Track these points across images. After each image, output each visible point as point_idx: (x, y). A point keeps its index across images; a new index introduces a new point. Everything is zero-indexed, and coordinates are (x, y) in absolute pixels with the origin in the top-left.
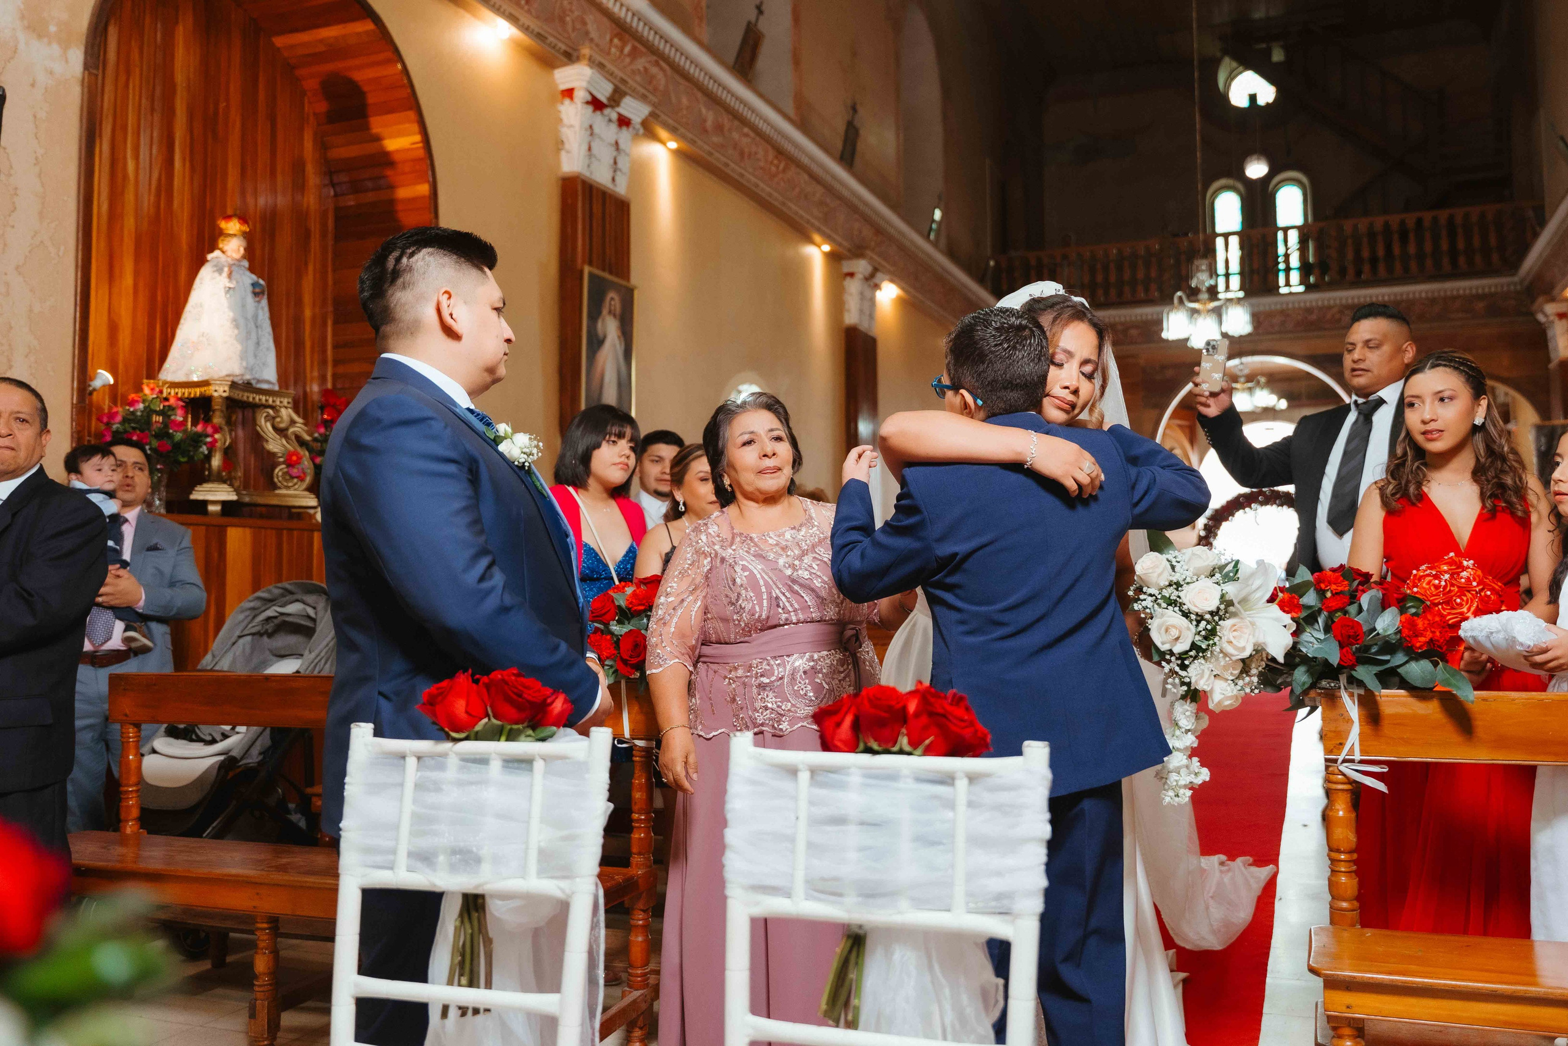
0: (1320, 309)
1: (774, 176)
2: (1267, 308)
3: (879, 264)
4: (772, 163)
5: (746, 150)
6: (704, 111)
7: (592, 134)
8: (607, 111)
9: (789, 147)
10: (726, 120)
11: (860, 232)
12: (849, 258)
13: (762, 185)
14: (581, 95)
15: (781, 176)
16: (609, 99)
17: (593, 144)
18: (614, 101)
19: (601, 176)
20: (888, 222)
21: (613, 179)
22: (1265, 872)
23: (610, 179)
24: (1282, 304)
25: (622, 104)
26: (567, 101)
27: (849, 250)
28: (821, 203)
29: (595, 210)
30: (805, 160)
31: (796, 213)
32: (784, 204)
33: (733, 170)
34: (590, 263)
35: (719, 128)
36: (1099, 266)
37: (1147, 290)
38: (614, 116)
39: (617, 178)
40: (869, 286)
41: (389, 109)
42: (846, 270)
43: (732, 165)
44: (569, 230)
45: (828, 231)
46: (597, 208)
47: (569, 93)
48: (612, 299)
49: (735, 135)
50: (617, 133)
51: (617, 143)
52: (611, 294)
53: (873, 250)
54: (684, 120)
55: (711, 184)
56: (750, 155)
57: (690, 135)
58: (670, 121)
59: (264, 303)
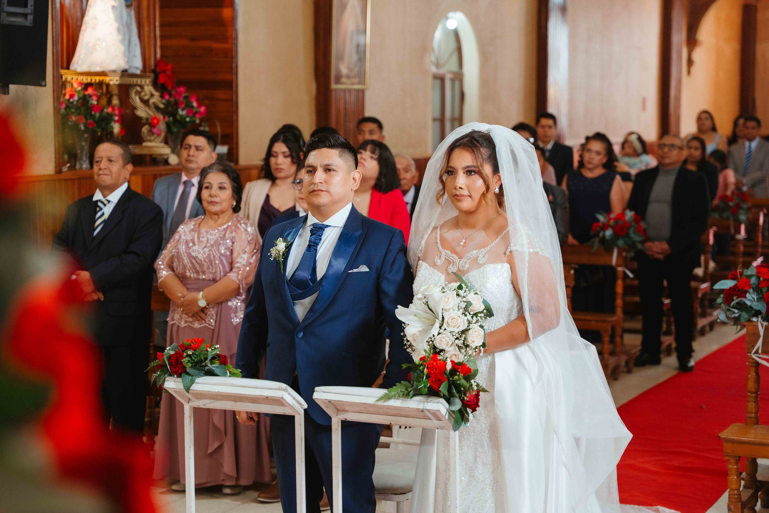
59: (133, 13)
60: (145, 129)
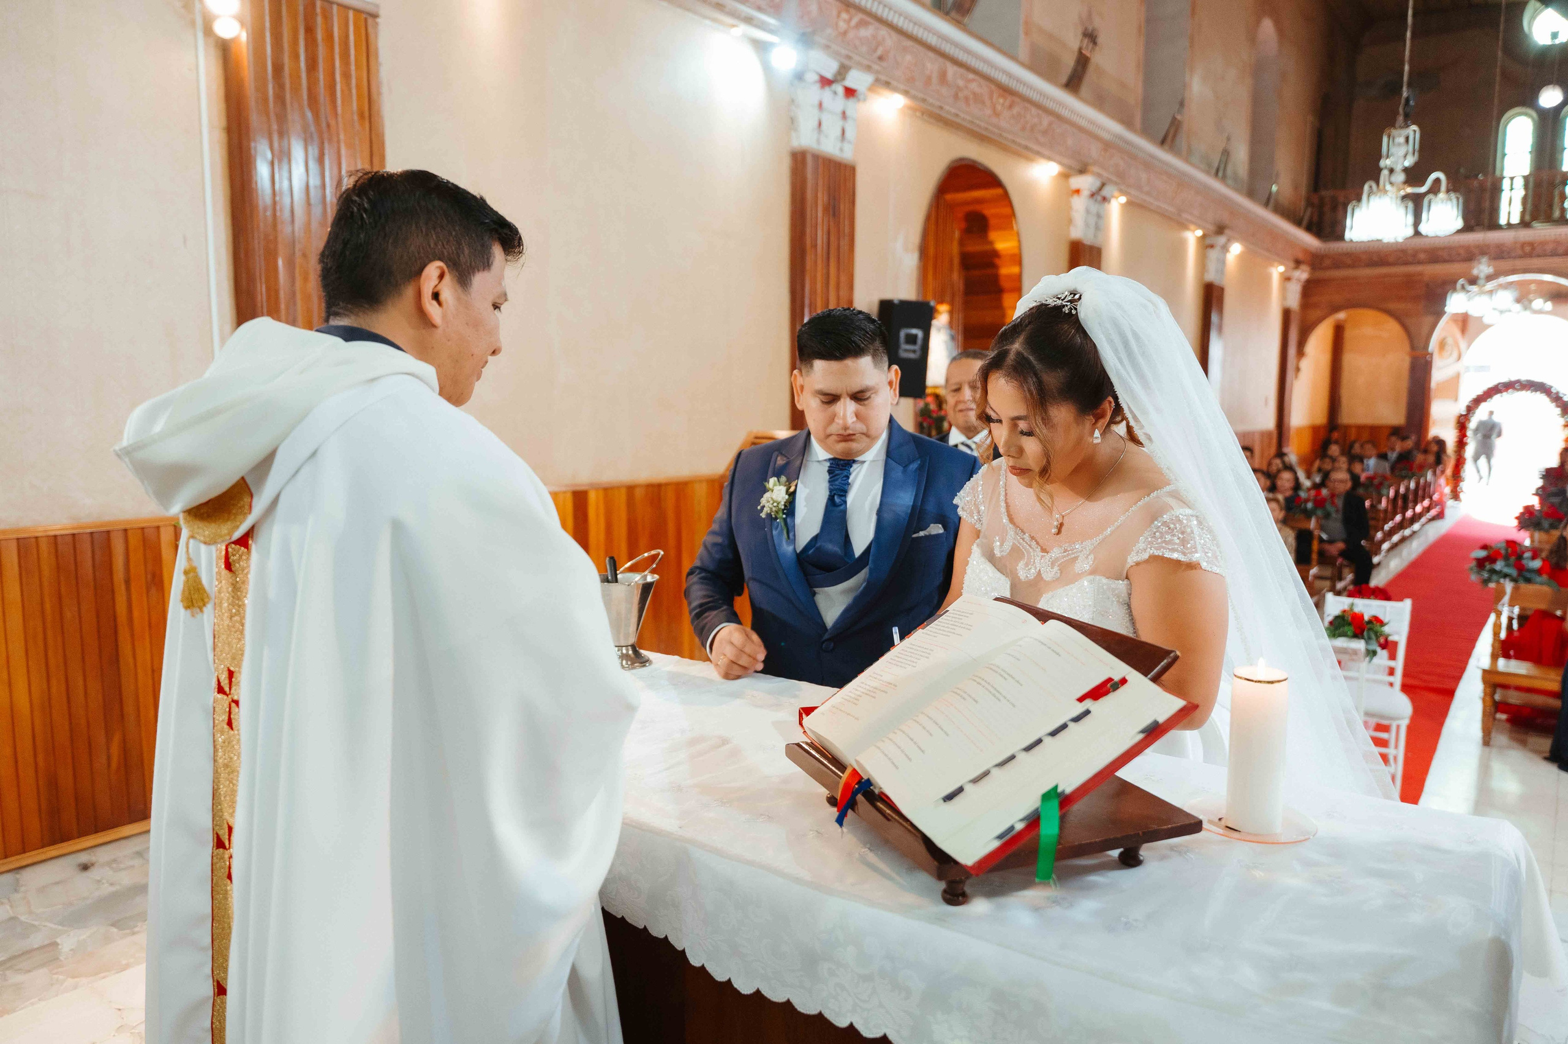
3: (1233, 235)
4: (1175, 190)
6: (1141, 174)
7: (1088, 213)
8: (1095, 197)
9: (1186, 178)
10: (1154, 177)
11: (1222, 218)
12: (1213, 237)
13: (1167, 206)
14: (1086, 193)
15: (1179, 196)
16: (1098, 190)
19: (1090, 236)
23: (1093, 235)
25: (1103, 191)
26: (1076, 196)
27: (1214, 232)
28: (1200, 206)
32: (1177, 213)
35: (1148, 181)
38: (1099, 198)
39: (1097, 234)
40: (1224, 250)
42: (1210, 244)
43: (1154, 201)
45: (1203, 223)
47: (1078, 191)
49: (1157, 182)
50: (1099, 206)
51: (1098, 213)
53: (1230, 227)
54: (1129, 181)
56: (1162, 190)
57: (1133, 192)
58: (1126, 188)
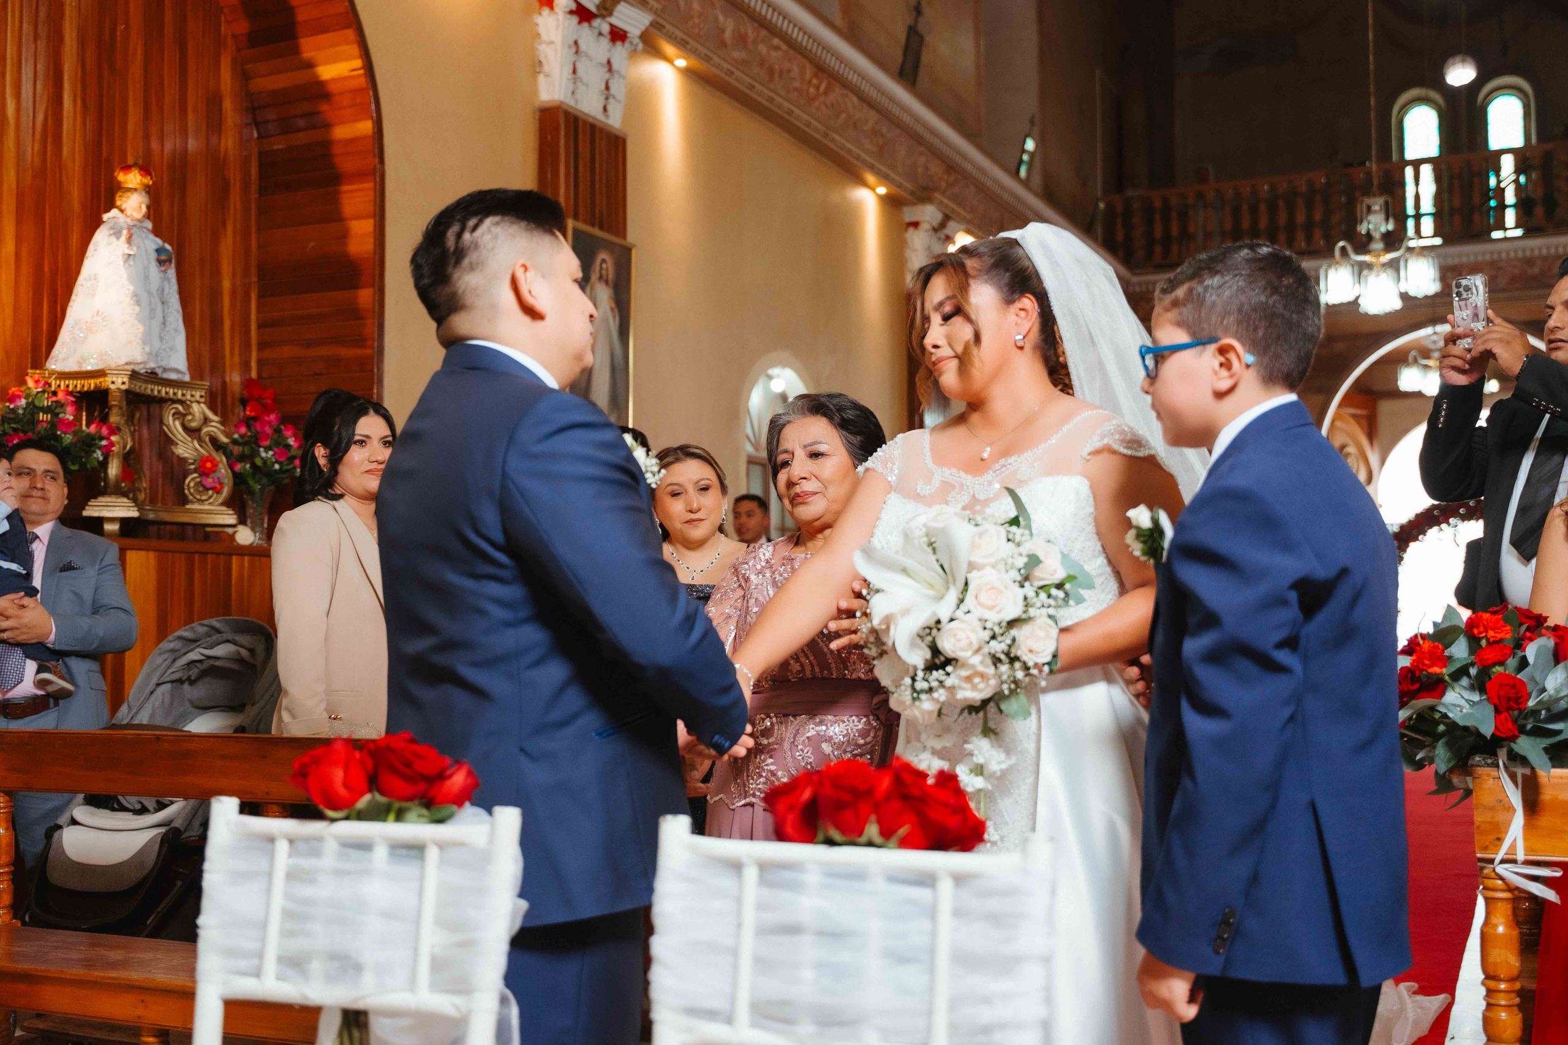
0: (1545, 259)
1: (814, 99)
2: (1472, 258)
3: (953, 210)
4: (810, 82)
5: (777, 67)
6: (721, 18)
7: (577, 52)
8: (596, 22)
9: (833, 63)
10: (750, 30)
11: (927, 169)
12: (913, 204)
13: (797, 111)
14: (563, 3)
15: (822, 99)
16: (598, 7)
17: (578, 64)
18: (605, 8)
19: (589, 105)
20: (964, 156)
21: (605, 109)
22: (1435, 1003)
23: (601, 109)
24: (1492, 253)
25: (615, 13)
26: (546, 11)
27: (912, 193)
28: (876, 133)
29: (581, 149)
30: (854, 79)
31: (842, 147)
32: (826, 135)
33: (760, 94)
34: (576, 217)
35: (741, 40)
36: (1245, 207)
37: (1309, 238)
38: (606, 28)
39: (609, 108)
40: (939, 239)
41: (321, 27)
42: (908, 218)
43: (758, 87)
44: (549, 175)
45: (884, 169)
46: (584, 147)
48: (604, 261)
49: (762, 48)
50: (609, 50)
51: (609, 62)
52: (603, 255)
53: (943, 193)
54: (697, 30)
55: (732, 112)
56: (781, 72)
57: (703, 50)
58: (678, 33)
59: (172, 272)
60: (191, 480)
